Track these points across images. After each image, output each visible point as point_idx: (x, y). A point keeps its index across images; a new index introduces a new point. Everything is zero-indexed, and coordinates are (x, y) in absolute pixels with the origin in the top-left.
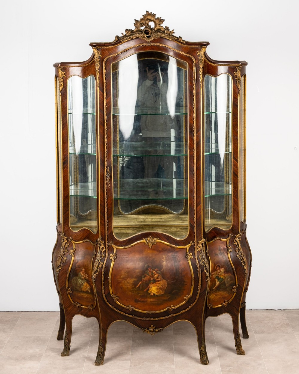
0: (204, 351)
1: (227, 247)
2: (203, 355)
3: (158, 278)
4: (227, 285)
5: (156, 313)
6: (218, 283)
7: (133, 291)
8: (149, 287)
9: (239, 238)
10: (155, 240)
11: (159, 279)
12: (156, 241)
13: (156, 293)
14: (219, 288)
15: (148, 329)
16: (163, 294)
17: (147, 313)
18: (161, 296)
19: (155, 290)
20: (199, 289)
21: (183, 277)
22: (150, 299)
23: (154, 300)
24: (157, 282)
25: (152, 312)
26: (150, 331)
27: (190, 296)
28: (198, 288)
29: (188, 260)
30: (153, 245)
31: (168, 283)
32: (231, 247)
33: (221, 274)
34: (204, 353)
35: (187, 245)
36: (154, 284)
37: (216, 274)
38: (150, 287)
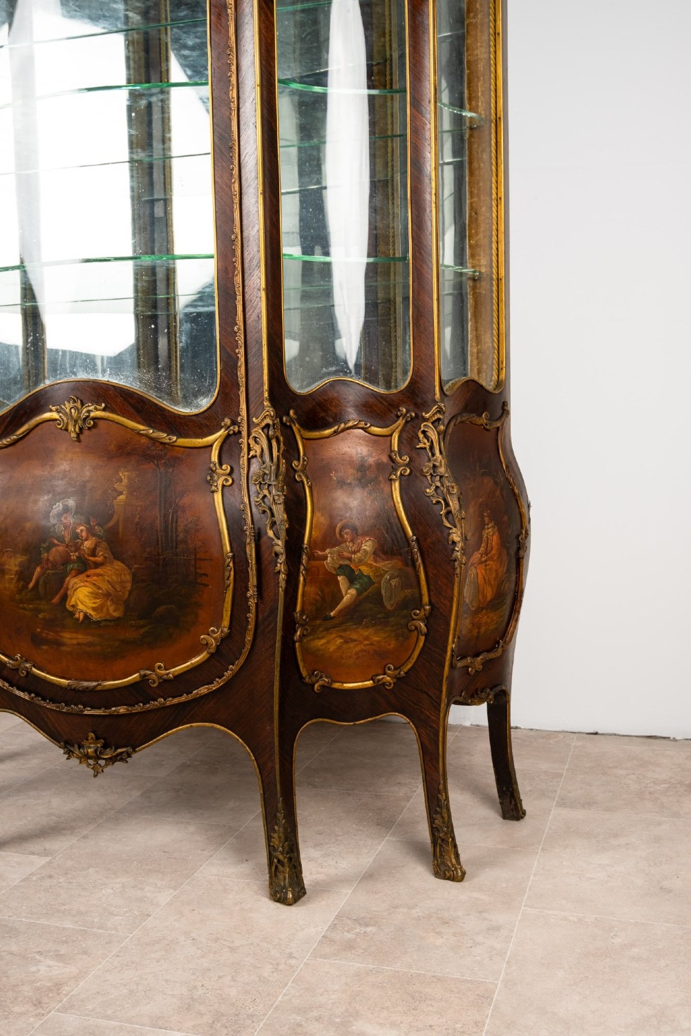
0: (281, 849)
1: (390, 457)
2: (280, 867)
3: (93, 553)
4: (388, 605)
5: (99, 688)
6: (349, 595)
7: (21, 601)
8: (67, 589)
9: (436, 423)
10: (89, 411)
11: (99, 559)
12: (92, 414)
13: (93, 613)
14: (354, 614)
15: (80, 747)
16: (118, 618)
17: (69, 685)
18: (112, 624)
19: (87, 600)
20: (252, 603)
21: (193, 557)
22: (74, 635)
23: (90, 639)
24: (91, 569)
25: (86, 684)
26: (87, 757)
27: (222, 632)
28: (247, 599)
29: (213, 492)
30: (81, 429)
31: (134, 575)
32: (404, 458)
33: (360, 561)
34: (281, 857)
35: (213, 434)
36: (82, 576)
37: (341, 556)
38: (70, 587)
